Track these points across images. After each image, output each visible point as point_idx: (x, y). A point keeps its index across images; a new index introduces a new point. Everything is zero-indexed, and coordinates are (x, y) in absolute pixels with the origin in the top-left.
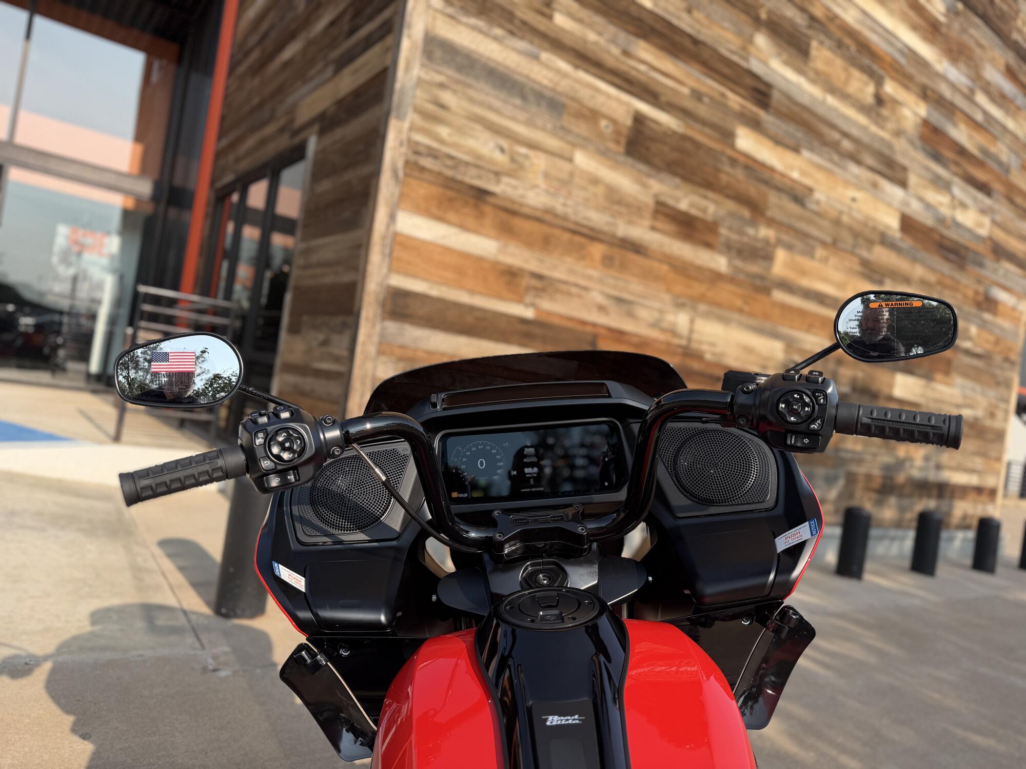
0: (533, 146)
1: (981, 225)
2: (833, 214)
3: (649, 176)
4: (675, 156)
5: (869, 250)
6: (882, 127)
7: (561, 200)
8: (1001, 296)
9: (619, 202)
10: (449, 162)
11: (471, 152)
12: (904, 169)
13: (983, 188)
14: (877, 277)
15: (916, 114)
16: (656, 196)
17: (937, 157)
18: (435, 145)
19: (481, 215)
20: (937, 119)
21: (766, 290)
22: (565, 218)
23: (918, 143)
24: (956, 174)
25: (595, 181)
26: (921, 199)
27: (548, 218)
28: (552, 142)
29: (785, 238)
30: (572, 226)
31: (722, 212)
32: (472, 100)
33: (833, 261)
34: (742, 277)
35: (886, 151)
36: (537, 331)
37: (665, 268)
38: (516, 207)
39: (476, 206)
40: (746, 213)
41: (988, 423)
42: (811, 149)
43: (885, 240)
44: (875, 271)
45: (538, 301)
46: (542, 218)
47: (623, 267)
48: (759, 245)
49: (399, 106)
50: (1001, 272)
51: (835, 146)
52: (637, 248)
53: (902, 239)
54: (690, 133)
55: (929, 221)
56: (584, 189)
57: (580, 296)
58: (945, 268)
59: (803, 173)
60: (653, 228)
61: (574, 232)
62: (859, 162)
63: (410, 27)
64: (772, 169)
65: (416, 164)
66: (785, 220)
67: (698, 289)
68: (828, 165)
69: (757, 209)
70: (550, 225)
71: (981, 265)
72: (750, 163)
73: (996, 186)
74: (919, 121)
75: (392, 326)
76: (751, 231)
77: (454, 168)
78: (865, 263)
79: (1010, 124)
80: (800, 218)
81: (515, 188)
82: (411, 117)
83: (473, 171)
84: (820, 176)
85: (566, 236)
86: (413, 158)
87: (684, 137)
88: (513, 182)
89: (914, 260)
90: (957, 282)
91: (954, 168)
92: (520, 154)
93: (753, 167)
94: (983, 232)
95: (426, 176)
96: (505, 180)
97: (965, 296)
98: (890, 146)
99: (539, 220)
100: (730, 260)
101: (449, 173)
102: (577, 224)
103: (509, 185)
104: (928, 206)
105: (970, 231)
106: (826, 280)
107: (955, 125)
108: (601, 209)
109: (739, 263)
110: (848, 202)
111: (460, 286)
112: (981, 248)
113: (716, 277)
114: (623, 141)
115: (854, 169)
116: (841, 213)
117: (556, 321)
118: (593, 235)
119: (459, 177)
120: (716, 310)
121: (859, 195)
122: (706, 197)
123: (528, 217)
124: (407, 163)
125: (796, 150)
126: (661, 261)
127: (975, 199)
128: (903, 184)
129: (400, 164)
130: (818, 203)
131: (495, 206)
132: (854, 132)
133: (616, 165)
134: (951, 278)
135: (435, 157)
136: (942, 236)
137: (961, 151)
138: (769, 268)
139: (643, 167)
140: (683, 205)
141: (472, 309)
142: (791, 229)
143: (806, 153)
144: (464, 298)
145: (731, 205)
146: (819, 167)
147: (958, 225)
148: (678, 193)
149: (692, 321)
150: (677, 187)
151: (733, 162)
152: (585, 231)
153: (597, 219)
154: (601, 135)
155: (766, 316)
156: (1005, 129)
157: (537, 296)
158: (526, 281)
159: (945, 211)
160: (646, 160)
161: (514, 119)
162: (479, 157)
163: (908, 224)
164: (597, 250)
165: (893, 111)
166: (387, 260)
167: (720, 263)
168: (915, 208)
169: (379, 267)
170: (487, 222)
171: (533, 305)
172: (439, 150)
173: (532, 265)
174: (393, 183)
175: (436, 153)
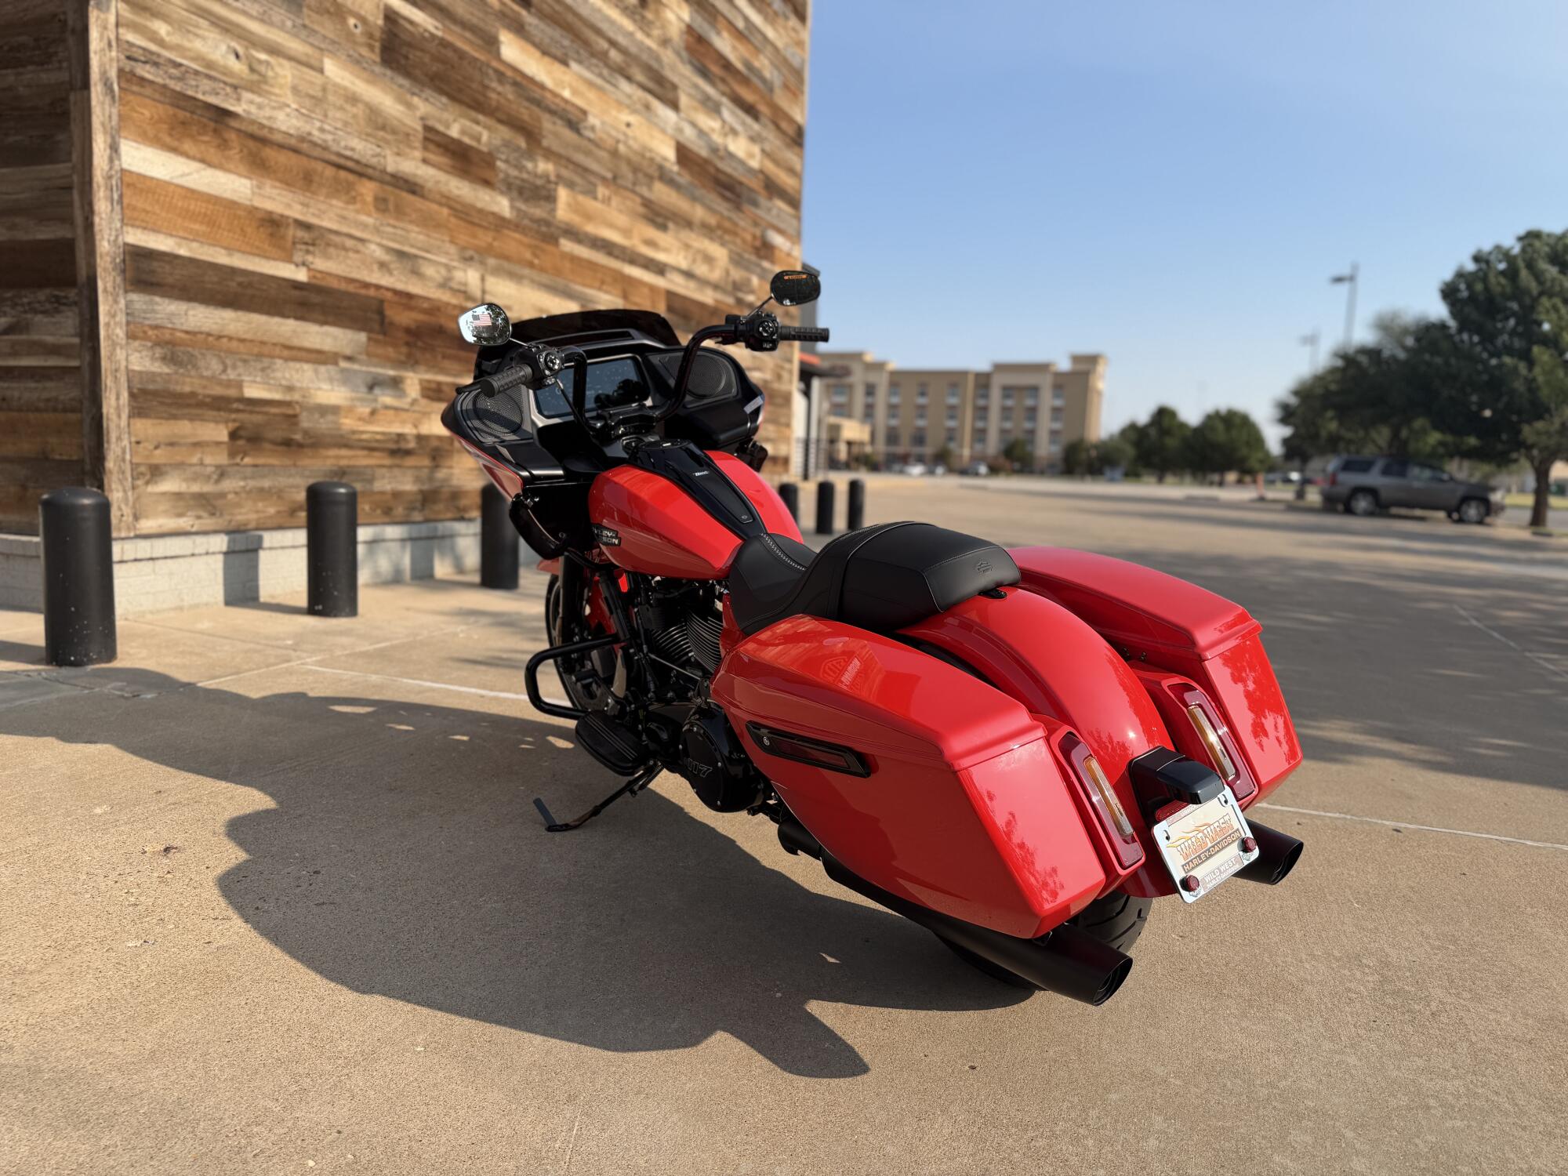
0: (274, 50)
1: (751, 156)
2: (610, 142)
3: (413, 94)
4: (435, 67)
5: (650, 187)
6: (648, 35)
7: (318, 124)
8: (777, 240)
9: (383, 128)
10: (173, 71)
11: (198, 58)
12: (675, 87)
13: (750, 110)
14: (660, 220)
15: (680, 19)
16: (422, 119)
17: (704, 73)
18: (153, 47)
19: (224, 145)
20: (702, 26)
21: (553, 240)
22: (325, 148)
23: (684, 54)
24: (724, 94)
25: (353, 99)
26: (694, 125)
27: (305, 146)
28: (295, 46)
29: (565, 173)
30: (334, 158)
31: (497, 142)
33: (615, 201)
34: (526, 222)
35: (655, 65)
36: (315, 298)
37: (445, 211)
38: (265, 133)
39: (215, 131)
40: (522, 143)
41: (776, 386)
42: (580, 62)
43: (664, 176)
44: (658, 214)
45: (310, 258)
46: (298, 146)
47: (400, 212)
48: (539, 182)
50: (774, 212)
51: (603, 57)
52: (411, 187)
53: (679, 174)
54: (449, 38)
55: (704, 153)
56: (341, 108)
57: (357, 252)
58: (723, 207)
59: (575, 92)
60: (425, 161)
61: (339, 167)
62: (629, 78)
64: (542, 86)
65: (132, 73)
66: (562, 151)
67: (485, 238)
68: (599, 81)
69: (531, 135)
70: (308, 156)
71: (755, 204)
72: (519, 79)
73: (763, 108)
74: (683, 27)
75: (139, 300)
76: (529, 165)
77: (181, 79)
78: (647, 203)
79: (770, 33)
80: (578, 148)
81: (260, 107)
82: (116, 7)
83: (206, 85)
84: (592, 95)
85: (330, 171)
86: (128, 66)
87: (444, 44)
88: (258, 99)
89: (694, 199)
90: (736, 224)
91: (722, 87)
92: (260, 62)
93: (523, 83)
94: (754, 164)
95: (148, 91)
96: (247, 95)
97: (744, 241)
98: (658, 59)
99: (296, 151)
100: (512, 200)
101: (177, 87)
102: (339, 155)
103: (252, 102)
104: (702, 133)
105: (742, 163)
106: (611, 226)
107: (719, 33)
108: (366, 136)
109: (523, 207)
110: (624, 128)
111: (215, 243)
112: (755, 184)
113: (500, 224)
114: (377, 45)
115: (625, 86)
116: (618, 141)
117: (334, 284)
118: (360, 170)
119: (190, 93)
120: (506, 265)
121: (632, 119)
122: (477, 123)
123: (281, 146)
124: (121, 72)
125: (565, 63)
126: (441, 204)
127: (744, 124)
128: (674, 105)
129: (113, 74)
130: (593, 129)
131: (239, 131)
132: (621, 40)
133: (373, 79)
134: (729, 219)
135: (156, 64)
136: (718, 170)
137: (727, 66)
138: (553, 210)
139: (406, 82)
140: (454, 132)
141: (233, 271)
142: (570, 161)
143: (574, 65)
144: (221, 258)
145: (505, 132)
146: (591, 84)
147: (731, 156)
148: (446, 116)
149: (483, 279)
150: (444, 108)
151: (501, 76)
152: (350, 164)
153: (360, 147)
154: (350, 36)
155: (558, 272)
156: (765, 38)
157: (308, 252)
158: (292, 232)
159: (717, 138)
160: (407, 74)
161: (245, 13)
162: (210, 65)
163: (684, 154)
164: (368, 190)
165: (657, 13)
166: (117, 208)
167: (502, 205)
168: (689, 135)
169: (111, 221)
170: (234, 153)
171: (304, 264)
172: (159, 55)
173: (296, 212)
174: (108, 100)
175: (154, 58)
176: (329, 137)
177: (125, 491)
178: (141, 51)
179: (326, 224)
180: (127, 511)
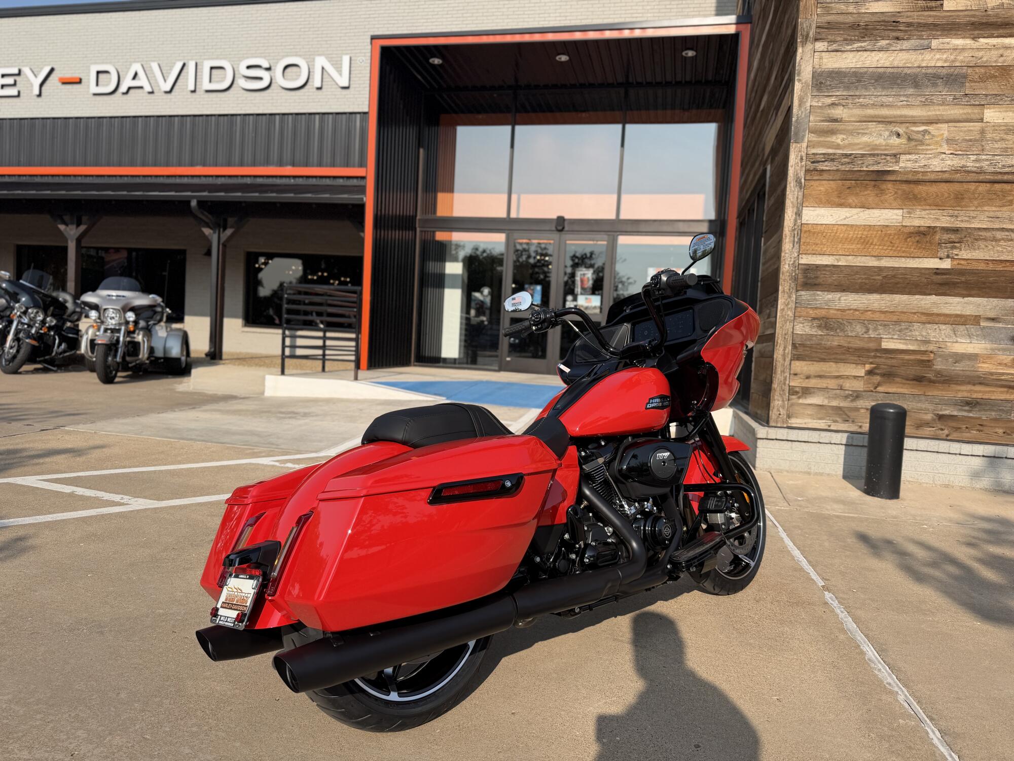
0: (933, 121)
7: (974, 158)
10: (847, 160)
11: (867, 145)
18: (831, 151)
19: (882, 193)
22: (981, 172)
27: (958, 176)
28: (954, 111)
30: (990, 177)
32: (863, 106)
36: (955, 278)
38: (920, 177)
39: (875, 186)
45: (955, 252)
46: (952, 178)
49: (796, 134)
56: (1001, 140)
61: (992, 182)
63: (799, 74)
65: (815, 170)
70: (961, 182)
75: (805, 295)
77: (851, 163)
81: (916, 161)
82: (808, 137)
83: (870, 160)
85: (983, 188)
86: (812, 167)
88: (913, 157)
92: (919, 132)
95: (826, 176)
96: (903, 157)
101: (847, 168)
102: (997, 173)
103: (908, 161)
111: (867, 254)
119: (857, 169)
123: (934, 182)
124: (807, 171)
129: (802, 174)
131: (895, 181)
135: (833, 160)
141: (880, 269)
144: (872, 262)
152: (1007, 177)
157: (953, 248)
158: (939, 237)
161: (907, 107)
162: (876, 147)
166: (797, 246)
169: (792, 252)
170: (889, 197)
171: (948, 257)
172: (835, 154)
173: (945, 221)
174: (797, 189)
175: (832, 157)
176: (985, 164)
177: (783, 401)
178: (822, 156)
179: (975, 225)
180: (783, 412)
